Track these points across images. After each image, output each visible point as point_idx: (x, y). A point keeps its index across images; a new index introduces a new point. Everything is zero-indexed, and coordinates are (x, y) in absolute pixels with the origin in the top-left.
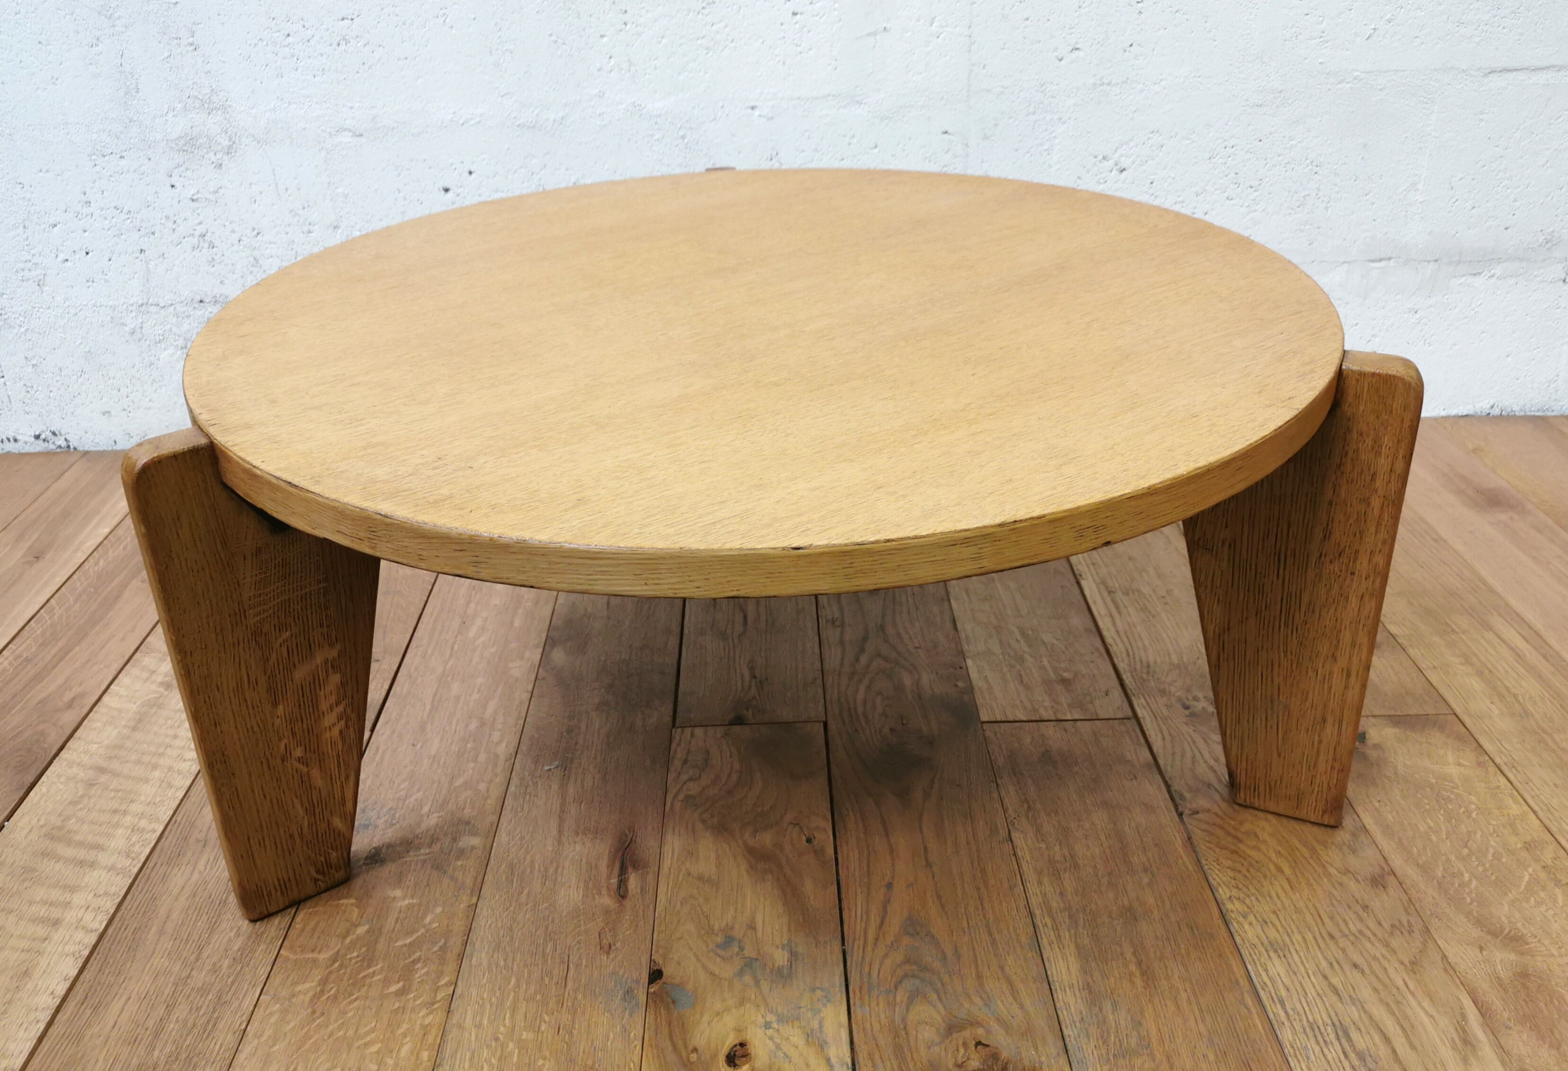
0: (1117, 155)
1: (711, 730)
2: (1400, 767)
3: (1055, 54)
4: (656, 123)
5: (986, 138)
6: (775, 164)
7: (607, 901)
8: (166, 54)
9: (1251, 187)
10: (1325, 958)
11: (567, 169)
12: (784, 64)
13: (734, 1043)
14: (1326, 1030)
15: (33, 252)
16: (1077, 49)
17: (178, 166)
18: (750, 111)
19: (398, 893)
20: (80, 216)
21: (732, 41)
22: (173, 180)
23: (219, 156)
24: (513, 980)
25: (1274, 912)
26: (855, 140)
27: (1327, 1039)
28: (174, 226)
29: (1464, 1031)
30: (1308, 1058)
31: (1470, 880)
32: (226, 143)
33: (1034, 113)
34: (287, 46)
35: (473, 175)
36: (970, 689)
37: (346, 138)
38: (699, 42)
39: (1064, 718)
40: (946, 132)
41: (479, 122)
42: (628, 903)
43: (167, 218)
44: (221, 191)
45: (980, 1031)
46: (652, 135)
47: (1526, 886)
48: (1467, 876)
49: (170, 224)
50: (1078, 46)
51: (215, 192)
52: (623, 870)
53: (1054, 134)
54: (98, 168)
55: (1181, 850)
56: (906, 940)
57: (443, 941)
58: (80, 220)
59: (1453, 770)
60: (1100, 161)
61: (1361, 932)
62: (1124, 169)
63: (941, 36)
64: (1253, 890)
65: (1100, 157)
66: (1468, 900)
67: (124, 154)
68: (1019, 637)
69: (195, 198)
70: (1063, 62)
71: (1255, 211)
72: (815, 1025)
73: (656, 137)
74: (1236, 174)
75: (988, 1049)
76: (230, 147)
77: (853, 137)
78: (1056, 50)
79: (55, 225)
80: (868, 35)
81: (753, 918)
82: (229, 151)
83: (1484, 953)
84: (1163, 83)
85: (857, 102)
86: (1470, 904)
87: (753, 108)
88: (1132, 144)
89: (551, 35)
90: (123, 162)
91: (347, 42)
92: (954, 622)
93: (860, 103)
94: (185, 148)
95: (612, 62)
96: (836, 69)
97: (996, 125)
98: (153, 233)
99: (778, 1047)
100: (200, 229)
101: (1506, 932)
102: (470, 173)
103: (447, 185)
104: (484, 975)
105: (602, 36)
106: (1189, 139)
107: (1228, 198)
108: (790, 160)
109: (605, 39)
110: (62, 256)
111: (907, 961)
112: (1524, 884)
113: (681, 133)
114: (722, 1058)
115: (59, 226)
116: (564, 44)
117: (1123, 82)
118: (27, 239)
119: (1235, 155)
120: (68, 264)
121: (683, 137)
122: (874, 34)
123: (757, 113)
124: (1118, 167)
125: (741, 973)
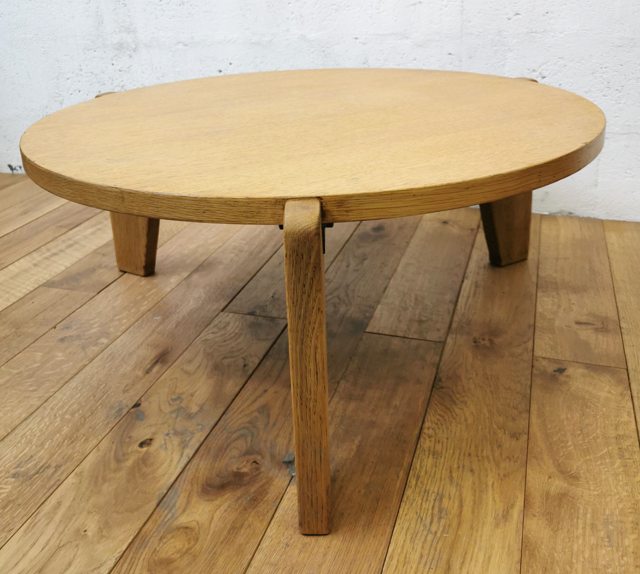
0: (540, 69)
1: (237, 315)
2: (573, 388)
3: (506, 16)
4: (312, 44)
5: (470, 57)
6: (366, 66)
7: (140, 373)
8: (114, 8)
9: (617, 90)
10: (458, 463)
11: (272, 64)
12: (371, 18)
13: (148, 438)
14: (432, 495)
15: (60, 89)
16: (518, 14)
17: (116, 56)
18: (355, 40)
19: (61, 354)
20: (78, 75)
21: (348, 7)
22: (114, 62)
23: (131, 52)
24: (79, 395)
25: (447, 439)
26: (404, 56)
27: (429, 499)
28: (112, 82)
29: (508, 512)
30: (412, 504)
31: (571, 446)
32: (134, 46)
33: (496, 46)
34: (160, 5)
35: (232, 65)
36: (371, 317)
37: (180, 46)
38: (333, 7)
39: (408, 337)
40: (450, 54)
41: (235, 41)
42: (147, 376)
43: (110, 78)
44: (131, 67)
45: (259, 457)
46: (310, 50)
47: (602, 455)
48: (570, 443)
49: (111, 81)
50: (518, 13)
51: (129, 68)
52: (156, 363)
53: (506, 57)
54: (85, 55)
55: (420, 402)
56: (256, 414)
57: (64, 375)
58: (78, 77)
59: (603, 394)
60: (531, 72)
61: (488, 457)
62: (545, 77)
63: (448, 6)
64: (444, 427)
65: (531, 70)
66: (562, 454)
67: (96, 50)
68: (413, 299)
69: (121, 70)
70: (511, 21)
71: (620, 103)
72: (188, 439)
73: (312, 51)
74: (608, 82)
75: (257, 465)
76: (135, 48)
77: (404, 54)
78: (507, 14)
79: (69, 79)
80: (412, 5)
81: (195, 392)
82: (135, 50)
83: (550, 480)
84: (565, 33)
85: (406, 37)
86: (562, 456)
87: (356, 38)
88: (548, 64)
89: (267, 2)
90: (95, 53)
91: (184, 4)
92: (386, 288)
93: (407, 38)
94: (119, 48)
95: (293, 15)
96: (396, 21)
97: (476, 51)
98: (104, 84)
99: (165, 444)
100: (122, 84)
101: (572, 472)
102: (231, 64)
103: (221, 69)
104: (69, 391)
105: (289, 3)
106: (580, 63)
107: (604, 96)
108: (373, 64)
109: (291, 5)
110: (70, 92)
111: (249, 422)
112: (602, 453)
113: (323, 49)
114: (139, 442)
115: (70, 79)
116: (273, 7)
117: (543, 32)
118: (58, 84)
119: (607, 72)
120: (72, 96)
121: (324, 51)
122: (414, 4)
123: (358, 41)
124: (541, 76)
125: (172, 412)
